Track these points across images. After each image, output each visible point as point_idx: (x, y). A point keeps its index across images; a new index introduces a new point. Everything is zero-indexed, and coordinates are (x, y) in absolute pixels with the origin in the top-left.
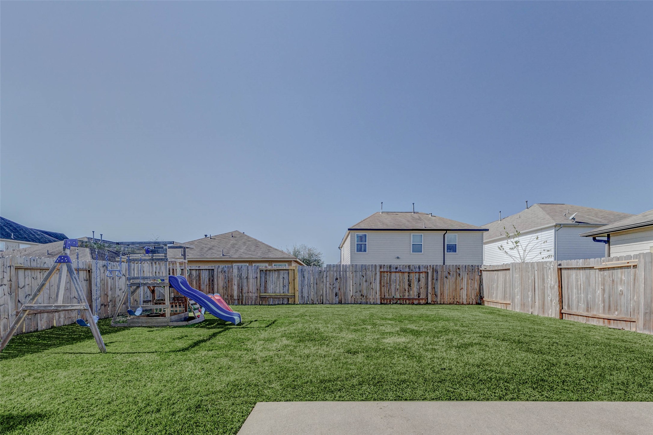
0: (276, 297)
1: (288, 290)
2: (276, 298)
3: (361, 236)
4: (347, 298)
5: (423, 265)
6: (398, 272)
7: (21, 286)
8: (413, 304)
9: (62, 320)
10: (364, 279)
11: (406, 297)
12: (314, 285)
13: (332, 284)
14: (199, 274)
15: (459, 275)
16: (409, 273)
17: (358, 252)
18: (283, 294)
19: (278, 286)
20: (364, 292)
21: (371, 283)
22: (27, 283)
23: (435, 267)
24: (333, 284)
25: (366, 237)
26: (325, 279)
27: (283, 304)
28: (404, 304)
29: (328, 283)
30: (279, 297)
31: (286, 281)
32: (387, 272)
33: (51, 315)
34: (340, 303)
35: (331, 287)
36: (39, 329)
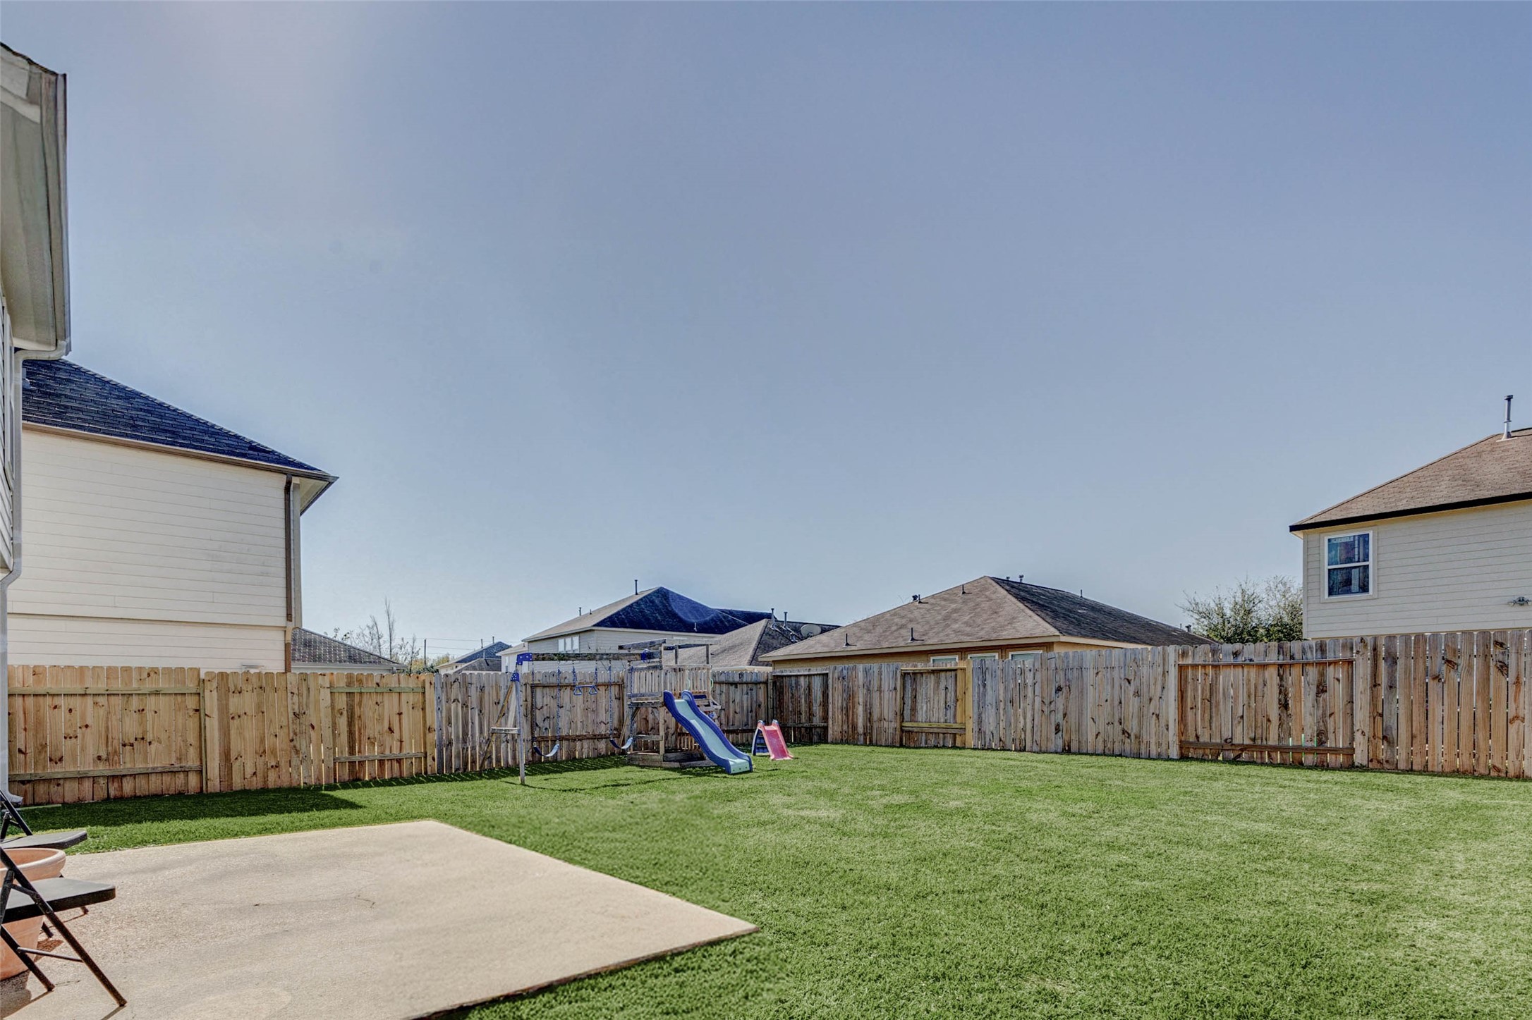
0: (931, 730)
1: (955, 716)
2: (932, 733)
3: (1346, 543)
4: (1085, 739)
5: (1337, 639)
6: (1242, 666)
7: (539, 707)
8: (1299, 765)
9: (585, 751)
10: (1132, 688)
11: (1273, 741)
12: (1005, 704)
13: (1047, 702)
14: (810, 683)
15: (1503, 668)
16: (1281, 666)
17: (1334, 598)
18: (943, 725)
19: (936, 706)
20: (1132, 727)
21: (1151, 700)
22: (545, 703)
23: (1382, 642)
24: (1051, 703)
25: (1366, 542)
26: (1030, 690)
27: (944, 747)
28: (1263, 764)
29: (1038, 700)
30: (936, 730)
31: (951, 695)
32: (1204, 666)
33: (572, 744)
34: (1067, 750)
35: (1045, 709)
36: (559, 759)
